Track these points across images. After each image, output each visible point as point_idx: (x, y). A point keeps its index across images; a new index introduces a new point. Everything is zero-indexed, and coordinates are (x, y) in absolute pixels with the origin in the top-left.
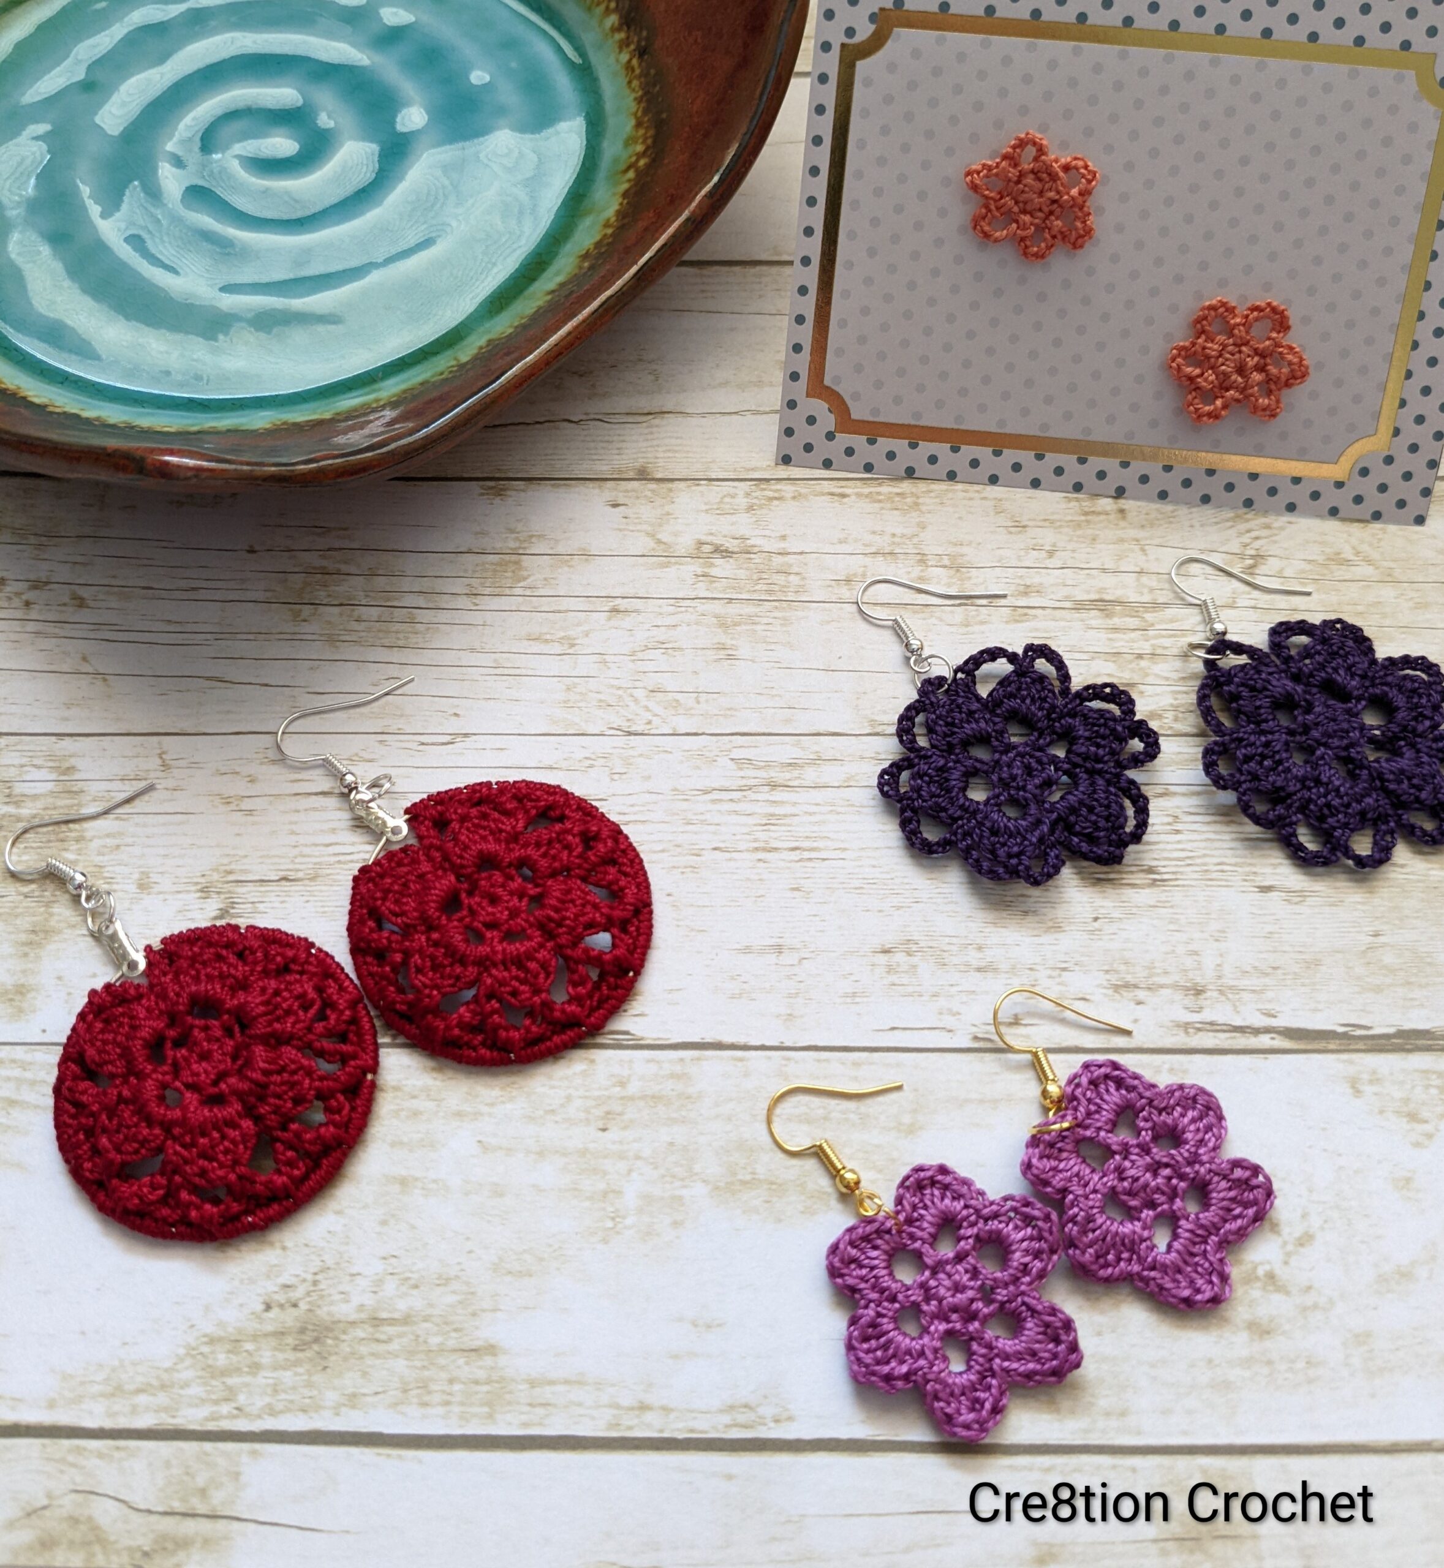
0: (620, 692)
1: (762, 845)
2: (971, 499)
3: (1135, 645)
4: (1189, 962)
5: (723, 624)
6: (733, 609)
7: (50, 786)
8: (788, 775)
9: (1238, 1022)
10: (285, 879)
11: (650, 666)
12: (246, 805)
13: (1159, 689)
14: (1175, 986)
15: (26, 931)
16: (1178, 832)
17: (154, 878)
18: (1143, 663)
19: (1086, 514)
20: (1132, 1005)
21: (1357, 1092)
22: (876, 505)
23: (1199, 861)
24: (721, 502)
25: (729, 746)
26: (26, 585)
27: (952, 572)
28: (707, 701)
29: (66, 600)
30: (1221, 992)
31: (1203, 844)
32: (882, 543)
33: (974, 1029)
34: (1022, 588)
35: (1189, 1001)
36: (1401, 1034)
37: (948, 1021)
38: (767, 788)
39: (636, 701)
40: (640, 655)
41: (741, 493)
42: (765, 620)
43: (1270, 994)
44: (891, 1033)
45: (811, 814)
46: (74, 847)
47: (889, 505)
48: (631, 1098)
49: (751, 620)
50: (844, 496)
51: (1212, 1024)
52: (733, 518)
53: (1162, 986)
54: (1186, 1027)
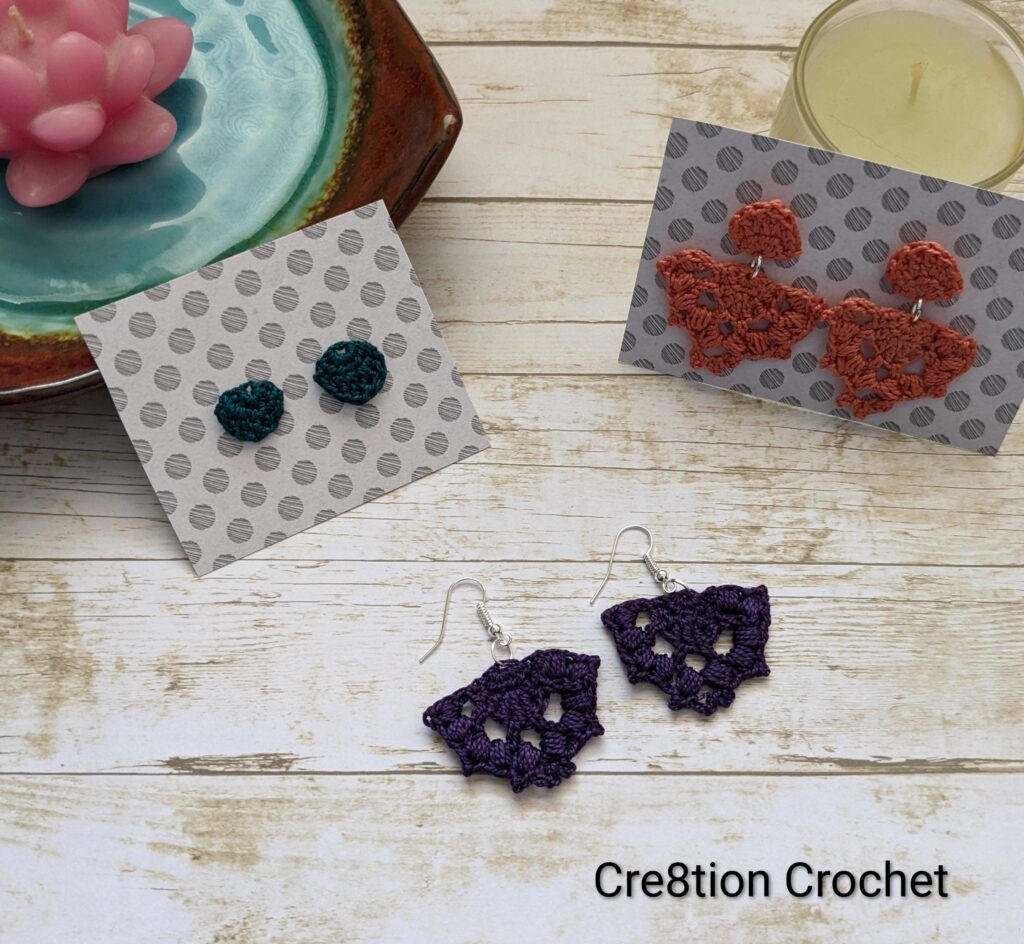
0: (428, 531)
1: (520, 638)
2: (661, 390)
3: (762, 499)
4: (783, 716)
5: (496, 482)
6: (503, 472)
7: (52, 596)
8: (537, 590)
9: (811, 755)
10: (212, 662)
11: (447, 513)
12: (184, 610)
13: (776, 531)
14: (773, 732)
15: (45, 698)
16: (781, 629)
17: (127, 661)
18: (767, 512)
19: (736, 403)
20: (747, 744)
21: (879, 799)
22: (598, 394)
23: (793, 649)
24: (495, 391)
25: (499, 569)
26: (22, 450)
27: (647, 445)
28: (485, 538)
29: (51, 460)
30: (802, 736)
31: (797, 638)
32: (601, 423)
33: (650, 760)
34: (691, 458)
35: (781, 742)
36: (909, 762)
37: (634, 755)
38: (523, 599)
39: (439, 537)
40: (441, 505)
41: (508, 385)
42: (523, 480)
43: (831, 737)
44: (598, 763)
45: (551, 616)
46: (72, 640)
47: (606, 395)
48: (438, 806)
49: (514, 479)
50: (577, 387)
51: (794, 756)
52: (502, 404)
53: (765, 732)
54: (778, 758)
